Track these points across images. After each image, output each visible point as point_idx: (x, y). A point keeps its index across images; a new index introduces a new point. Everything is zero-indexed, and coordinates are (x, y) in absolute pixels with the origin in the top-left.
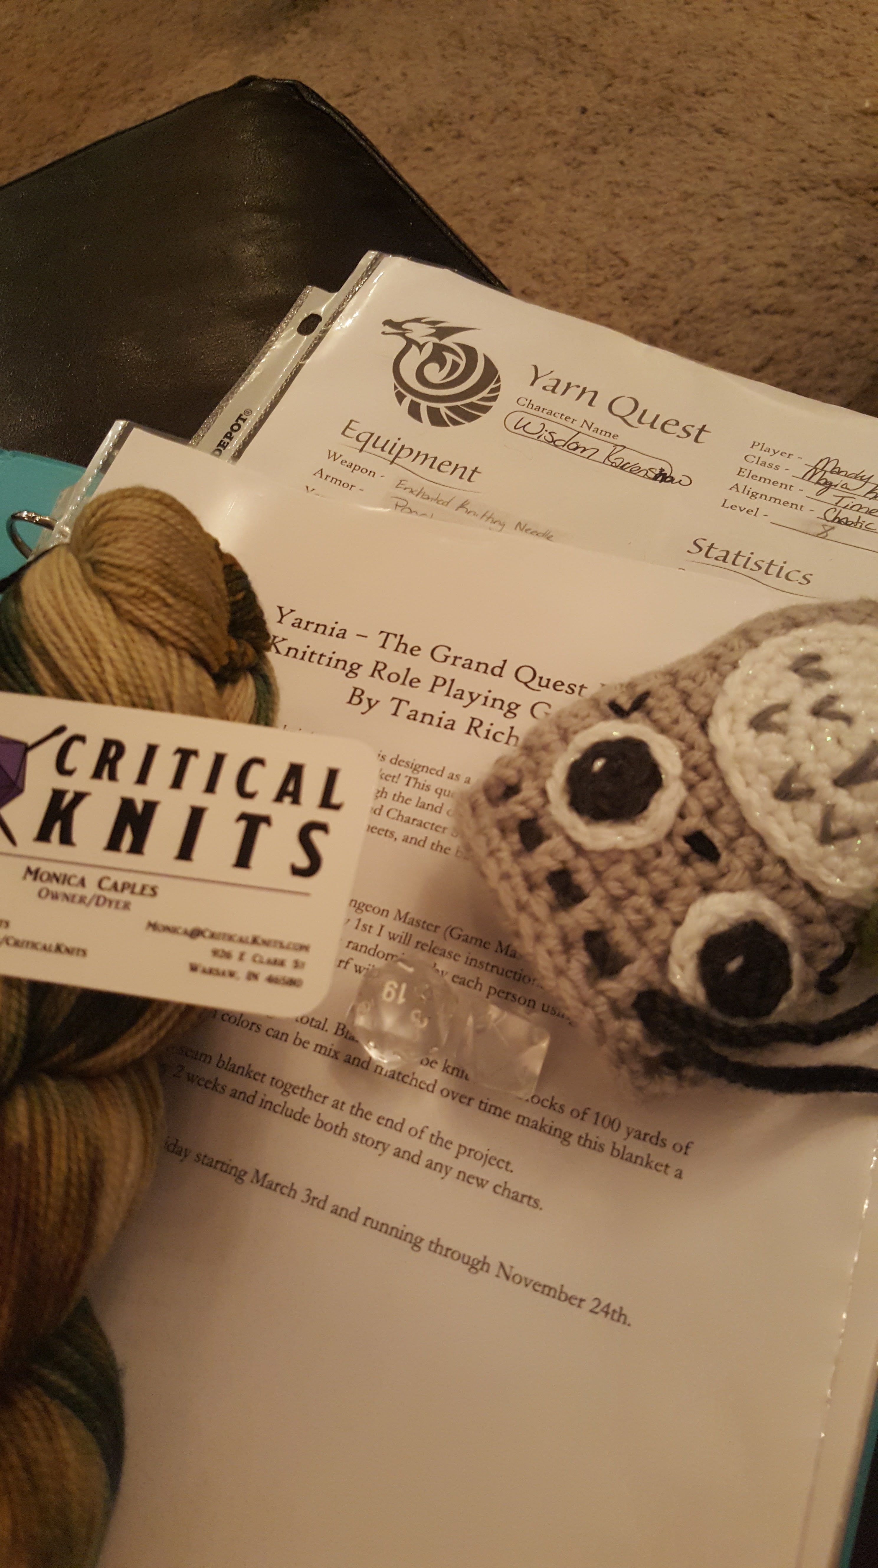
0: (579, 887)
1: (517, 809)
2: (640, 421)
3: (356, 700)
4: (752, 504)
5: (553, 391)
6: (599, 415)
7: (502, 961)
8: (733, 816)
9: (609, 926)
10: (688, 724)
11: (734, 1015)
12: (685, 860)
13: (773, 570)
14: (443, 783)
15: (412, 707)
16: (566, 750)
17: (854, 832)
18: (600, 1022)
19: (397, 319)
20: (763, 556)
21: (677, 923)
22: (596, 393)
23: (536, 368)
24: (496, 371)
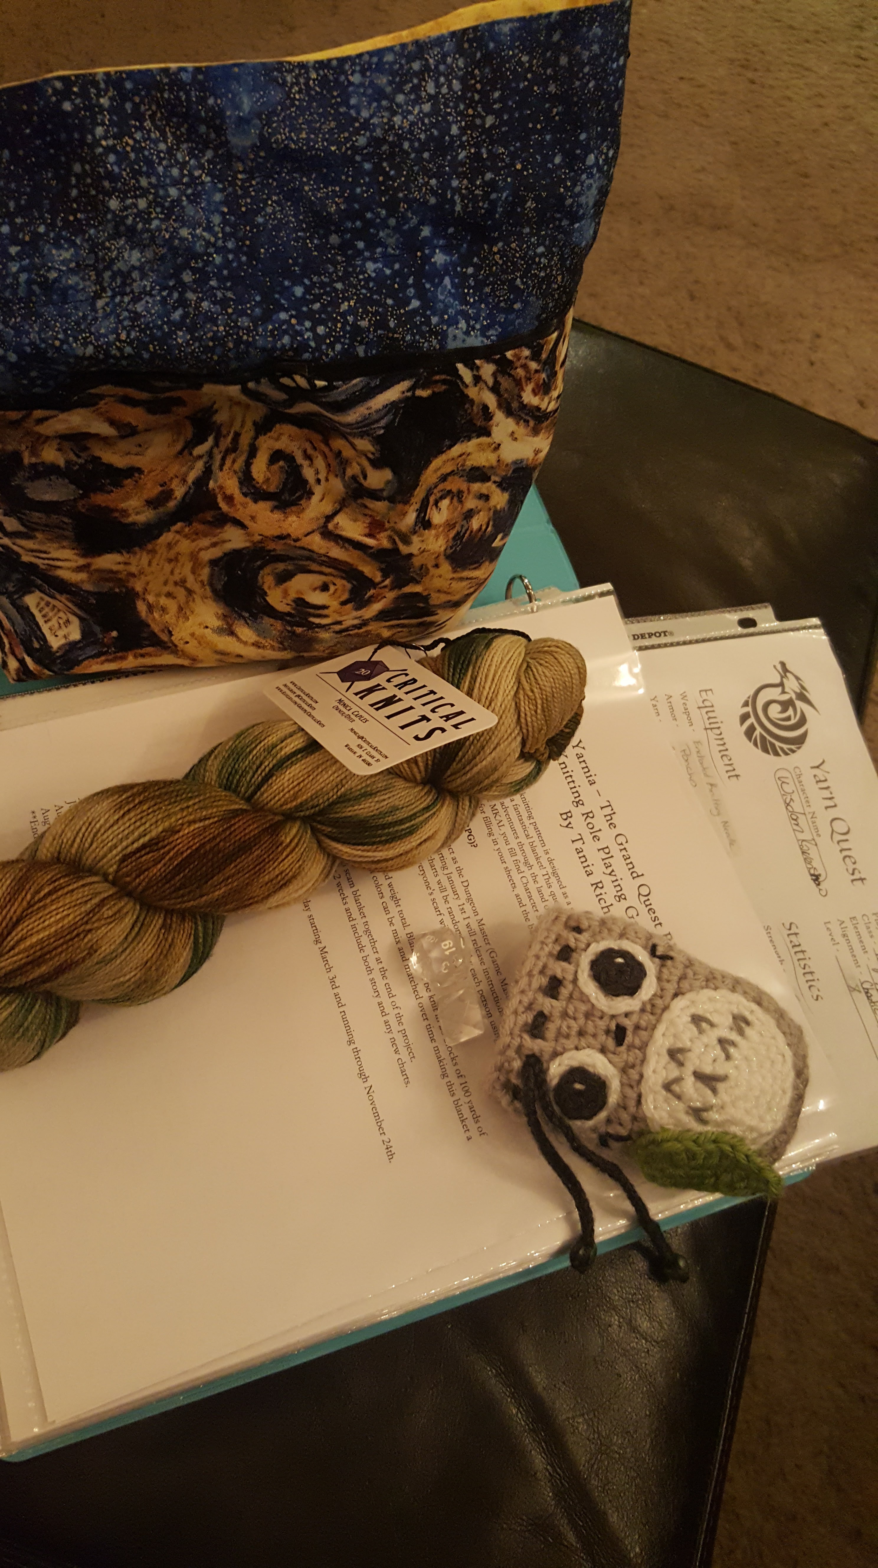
0: (558, 993)
1: (571, 939)
2: (838, 842)
3: (565, 817)
4: (839, 938)
5: (817, 782)
6: (824, 819)
7: (498, 987)
8: (645, 1039)
9: (552, 1019)
10: (671, 988)
11: (557, 1103)
12: (607, 1032)
13: (809, 977)
14: (559, 893)
15: (583, 847)
16: (615, 940)
17: (679, 1097)
18: (509, 1046)
19: (788, 667)
20: (813, 965)
21: (577, 1048)
22: (835, 806)
23: (823, 762)
24: (803, 743)
